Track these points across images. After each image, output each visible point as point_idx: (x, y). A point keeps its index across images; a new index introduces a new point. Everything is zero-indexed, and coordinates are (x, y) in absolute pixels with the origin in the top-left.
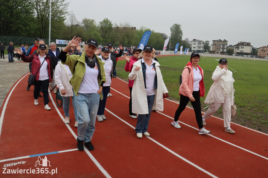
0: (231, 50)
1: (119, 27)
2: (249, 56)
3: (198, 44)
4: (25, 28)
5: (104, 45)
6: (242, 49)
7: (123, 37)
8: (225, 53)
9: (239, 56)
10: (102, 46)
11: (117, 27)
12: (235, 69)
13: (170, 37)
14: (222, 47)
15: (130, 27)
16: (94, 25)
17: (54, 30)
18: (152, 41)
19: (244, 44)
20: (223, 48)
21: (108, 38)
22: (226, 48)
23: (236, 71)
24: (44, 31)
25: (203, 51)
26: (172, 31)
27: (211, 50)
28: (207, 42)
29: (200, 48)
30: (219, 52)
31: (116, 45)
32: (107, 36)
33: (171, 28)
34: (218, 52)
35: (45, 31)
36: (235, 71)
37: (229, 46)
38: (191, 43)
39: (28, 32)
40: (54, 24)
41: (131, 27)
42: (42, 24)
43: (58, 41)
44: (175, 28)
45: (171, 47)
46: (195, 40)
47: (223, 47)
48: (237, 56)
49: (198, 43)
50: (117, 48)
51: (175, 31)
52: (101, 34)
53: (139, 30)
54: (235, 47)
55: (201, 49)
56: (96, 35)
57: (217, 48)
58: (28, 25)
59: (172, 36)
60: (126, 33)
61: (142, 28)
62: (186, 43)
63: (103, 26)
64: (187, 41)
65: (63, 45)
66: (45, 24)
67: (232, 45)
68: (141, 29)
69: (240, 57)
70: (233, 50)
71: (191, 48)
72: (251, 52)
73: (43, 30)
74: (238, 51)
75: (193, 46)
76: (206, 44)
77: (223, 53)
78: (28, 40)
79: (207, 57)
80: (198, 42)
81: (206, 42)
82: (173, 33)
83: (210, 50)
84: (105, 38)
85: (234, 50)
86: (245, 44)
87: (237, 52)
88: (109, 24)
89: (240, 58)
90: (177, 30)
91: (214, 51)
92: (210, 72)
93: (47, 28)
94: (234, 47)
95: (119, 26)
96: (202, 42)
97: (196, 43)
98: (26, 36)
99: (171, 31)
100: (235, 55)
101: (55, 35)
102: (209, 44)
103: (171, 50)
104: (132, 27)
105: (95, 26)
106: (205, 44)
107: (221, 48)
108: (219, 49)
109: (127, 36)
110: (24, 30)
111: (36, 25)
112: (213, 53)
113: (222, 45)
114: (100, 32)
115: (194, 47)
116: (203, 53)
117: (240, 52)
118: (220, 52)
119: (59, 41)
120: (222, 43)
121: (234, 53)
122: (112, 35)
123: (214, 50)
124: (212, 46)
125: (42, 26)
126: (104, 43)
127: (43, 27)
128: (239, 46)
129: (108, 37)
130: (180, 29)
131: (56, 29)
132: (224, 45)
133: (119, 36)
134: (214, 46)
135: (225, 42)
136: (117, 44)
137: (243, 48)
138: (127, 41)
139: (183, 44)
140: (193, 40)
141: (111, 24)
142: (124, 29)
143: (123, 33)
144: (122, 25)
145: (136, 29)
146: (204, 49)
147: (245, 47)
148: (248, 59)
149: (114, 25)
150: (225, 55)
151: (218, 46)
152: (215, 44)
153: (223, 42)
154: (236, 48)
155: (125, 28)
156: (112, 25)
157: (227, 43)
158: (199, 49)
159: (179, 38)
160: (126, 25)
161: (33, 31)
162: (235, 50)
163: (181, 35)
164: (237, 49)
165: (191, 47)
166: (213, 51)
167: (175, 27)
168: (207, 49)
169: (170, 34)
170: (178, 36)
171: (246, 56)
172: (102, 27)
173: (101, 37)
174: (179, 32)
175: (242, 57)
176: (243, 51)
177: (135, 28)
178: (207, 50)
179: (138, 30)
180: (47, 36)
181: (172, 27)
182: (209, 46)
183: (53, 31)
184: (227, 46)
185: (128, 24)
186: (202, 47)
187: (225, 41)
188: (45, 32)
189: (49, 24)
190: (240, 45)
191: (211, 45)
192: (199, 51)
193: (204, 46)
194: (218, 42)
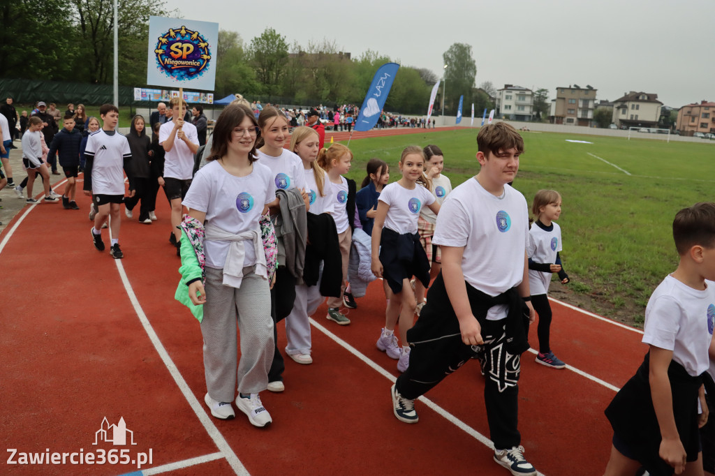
0: (605, 114)
1: (304, 52)
2: (652, 130)
3: (518, 99)
4: (48, 55)
5: (266, 102)
6: (635, 112)
7: (317, 78)
8: (589, 122)
9: (627, 129)
10: (260, 106)
11: (300, 52)
12: (624, 168)
13: (444, 80)
14: (581, 105)
15: (336, 54)
16: (238, 47)
17: (128, 61)
18: (396, 89)
19: (641, 98)
20: (585, 110)
21: (277, 82)
22: (592, 109)
23: (630, 172)
24: (100, 65)
25: (530, 116)
26: (448, 63)
27: (553, 113)
28: (542, 94)
29: (523, 109)
30: (573, 119)
31: (296, 101)
32: (274, 78)
33: (444, 55)
34: (570, 119)
35: (102, 64)
36: (626, 172)
37: (599, 103)
38: (498, 96)
39: (55, 68)
40: (127, 45)
41: (338, 53)
42: (95, 46)
43: (138, 94)
44: (456, 55)
45: (447, 107)
46: (509, 88)
47: (583, 104)
48: (621, 129)
49: (517, 95)
50: (301, 109)
51: (455, 64)
52: (258, 71)
53: (359, 59)
54: (616, 105)
55: (527, 111)
56: (244, 76)
57: (569, 109)
58: (55, 47)
59: (449, 77)
60: (325, 68)
61: (367, 54)
62: (484, 94)
63: (263, 49)
64: (487, 91)
65: (153, 102)
66: (104, 45)
67: (607, 101)
68: (365, 59)
69: (629, 134)
70: (610, 115)
71: (498, 110)
72: (657, 120)
73: (98, 62)
74: (623, 117)
75: (504, 102)
76: (539, 97)
77: (583, 122)
78: (57, 90)
79: (544, 133)
80: (518, 92)
81: (538, 91)
82: (451, 69)
83: (548, 115)
84: (268, 83)
85: (612, 113)
86: (643, 97)
87: (621, 120)
88: (277, 43)
89: (629, 137)
90: (460, 60)
91: (560, 117)
92: (559, 175)
93: (108, 56)
94: (613, 106)
95: (305, 49)
96: (527, 93)
97: (511, 96)
98: (50, 78)
99: (446, 64)
100: (616, 127)
101: (133, 76)
102: (546, 98)
103: (445, 114)
104: (341, 53)
105: (240, 49)
106: (537, 97)
107: (580, 108)
108: (573, 112)
109: (326, 76)
110: (44, 63)
111: (78, 48)
112: (558, 123)
113: (581, 99)
114: (253, 67)
115: (506, 107)
116: (530, 121)
117: (629, 118)
118: (575, 119)
119: (142, 92)
120: (582, 95)
121: (613, 121)
122: (287, 73)
123: (560, 114)
124: (554, 104)
125: (93, 50)
126: (265, 96)
127: (98, 52)
128: (627, 104)
129: (276, 79)
130: (469, 56)
131: (132, 58)
132: (586, 101)
133: (306, 77)
134: (561, 102)
135: (591, 92)
136: (299, 99)
137: (638, 108)
138: (328, 92)
139: (476, 97)
140: (503, 87)
141: (283, 44)
142: (318, 57)
143: (315, 68)
144: (315, 47)
145: (352, 56)
146: (534, 110)
147: (642, 105)
148: (651, 138)
149: (293, 47)
150: (591, 126)
151: (571, 104)
152: (564, 99)
153: (583, 92)
154: (618, 108)
155: (320, 55)
156: (286, 47)
157: (595, 95)
158: (521, 112)
159: (468, 82)
160: (325, 47)
161: (69, 65)
162: (617, 114)
163: (471, 73)
164: (621, 111)
165: (499, 106)
166: (557, 117)
167: (455, 52)
168: (542, 111)
169: (444, 72)
170: (465, 76)
171: (646, 131)
172: (258, 53)
173: (256, 79)
174: (467, 66)
175: (636, 132)
176: (637, 116)
177: (348, 55)
178: (541, 113)
179: (355, 60)
180: (108, 78)
181: (449, 52)
182: (547, 104)
183: (126, 64)
184: (596, 102)
185: (331, 45)
186: (527, 105)
187: (590, 89)
188: (102, 67)
189: (113, 44)
190: (629, 101)
191: (553, 100)
192: (520, 118)
193: (532, 102)
194: (572, 93)
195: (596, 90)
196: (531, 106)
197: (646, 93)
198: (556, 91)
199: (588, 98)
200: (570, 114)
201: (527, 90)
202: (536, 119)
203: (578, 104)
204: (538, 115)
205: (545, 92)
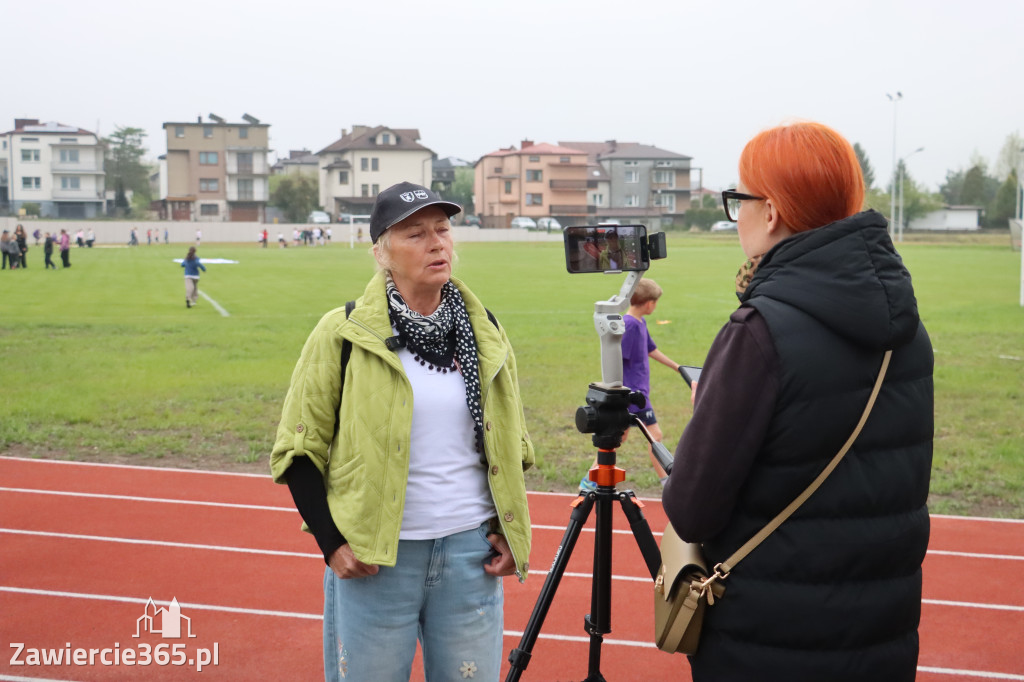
0: (296, 185)
3: (57, 157)
6: (369, 178)
8: (260, 210)
14: (232, 167)
19: (380, 141)
20: (245, 179)
22: (263, 177)
25: (99, 204)
27: (163, 194)
28: (129, 140)
29: (76, 185)
30: (216, 206)
34: (209, 206)
37: (281, 159)
46: (27, 128)
47: (239, 165)
48: (342, 221)
49: (54, 146)
54: (323, 163)
55: (88, 191)
57: (203, 180)
70: (311, 188)
74: (344, 191)
75: (20, 170)
76: (122, 150)
77: (243, 210)
80: (56, 140)
81: (118, 135)
83: (150, 197)
85: (316, 182)
86: (386, 138)
87: (337, 199)
91: (180, 202)
94: (316, 164)
96: (82, 140)
97: (37, 151)
100: (326, 218)
102: (141, 152)
106: (117, 151)
107: (231, 176)
108: (213, 186)
112: (177, 217)
113: (230, 151)
115: (26, 182)
116: (100, 217)
117: (358, 194)
118: (222, 205)
120: (234, 140)
121: (322, 202)
123: (180, 193)
124: (163, 167)
128: (348, 157)
132: (244, 157)
134: (180, 160)
135: (253, 132)
137: (375, 167)
140: (12, 128)
146: (107, 188)
147: (385, 159)
150: (265, 221)
151: (207, 164)
152: (186, 152)
153: (235, 133)
154: (330, 169)
157: (266, 139)
158: (70, 195)
162: (329, 184)
164: (336, 175)
165: (5, 181)
166: (173, 202)
168: (133, 188)
176: (376, 187)
178: (129, 195)
182: (143, 170)
184: (271, 157)
186: (87, 175)
187: (252, 125)
190: (353, 149)
191: (161, 158)
192: (70, 210)
193: (101, 165)
194: (206, 136)
195: (267, 126)
196: (97, 176)
197: (392, 126)
198: (164, 132)
199: (251, 148)
200: (208, 191)
201: (82, 133)
202: (119, 208)
203: (225, 165)
204: (121, 201)
205: (136, 137)
